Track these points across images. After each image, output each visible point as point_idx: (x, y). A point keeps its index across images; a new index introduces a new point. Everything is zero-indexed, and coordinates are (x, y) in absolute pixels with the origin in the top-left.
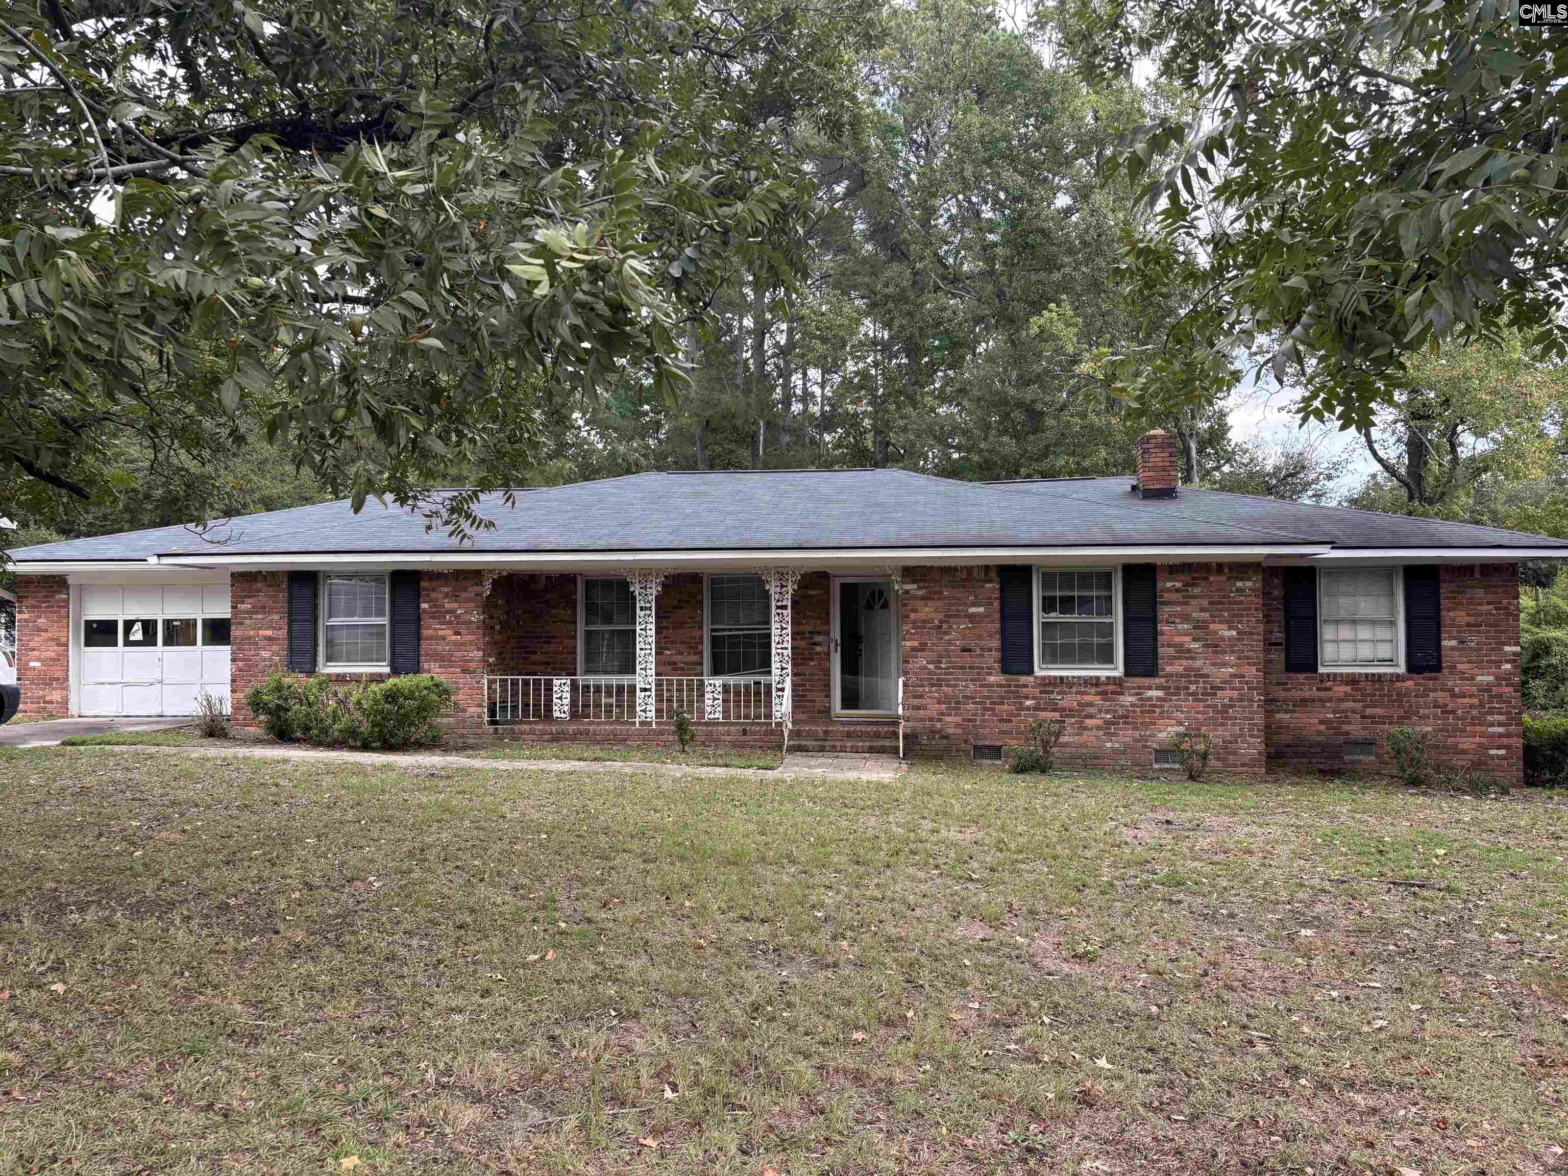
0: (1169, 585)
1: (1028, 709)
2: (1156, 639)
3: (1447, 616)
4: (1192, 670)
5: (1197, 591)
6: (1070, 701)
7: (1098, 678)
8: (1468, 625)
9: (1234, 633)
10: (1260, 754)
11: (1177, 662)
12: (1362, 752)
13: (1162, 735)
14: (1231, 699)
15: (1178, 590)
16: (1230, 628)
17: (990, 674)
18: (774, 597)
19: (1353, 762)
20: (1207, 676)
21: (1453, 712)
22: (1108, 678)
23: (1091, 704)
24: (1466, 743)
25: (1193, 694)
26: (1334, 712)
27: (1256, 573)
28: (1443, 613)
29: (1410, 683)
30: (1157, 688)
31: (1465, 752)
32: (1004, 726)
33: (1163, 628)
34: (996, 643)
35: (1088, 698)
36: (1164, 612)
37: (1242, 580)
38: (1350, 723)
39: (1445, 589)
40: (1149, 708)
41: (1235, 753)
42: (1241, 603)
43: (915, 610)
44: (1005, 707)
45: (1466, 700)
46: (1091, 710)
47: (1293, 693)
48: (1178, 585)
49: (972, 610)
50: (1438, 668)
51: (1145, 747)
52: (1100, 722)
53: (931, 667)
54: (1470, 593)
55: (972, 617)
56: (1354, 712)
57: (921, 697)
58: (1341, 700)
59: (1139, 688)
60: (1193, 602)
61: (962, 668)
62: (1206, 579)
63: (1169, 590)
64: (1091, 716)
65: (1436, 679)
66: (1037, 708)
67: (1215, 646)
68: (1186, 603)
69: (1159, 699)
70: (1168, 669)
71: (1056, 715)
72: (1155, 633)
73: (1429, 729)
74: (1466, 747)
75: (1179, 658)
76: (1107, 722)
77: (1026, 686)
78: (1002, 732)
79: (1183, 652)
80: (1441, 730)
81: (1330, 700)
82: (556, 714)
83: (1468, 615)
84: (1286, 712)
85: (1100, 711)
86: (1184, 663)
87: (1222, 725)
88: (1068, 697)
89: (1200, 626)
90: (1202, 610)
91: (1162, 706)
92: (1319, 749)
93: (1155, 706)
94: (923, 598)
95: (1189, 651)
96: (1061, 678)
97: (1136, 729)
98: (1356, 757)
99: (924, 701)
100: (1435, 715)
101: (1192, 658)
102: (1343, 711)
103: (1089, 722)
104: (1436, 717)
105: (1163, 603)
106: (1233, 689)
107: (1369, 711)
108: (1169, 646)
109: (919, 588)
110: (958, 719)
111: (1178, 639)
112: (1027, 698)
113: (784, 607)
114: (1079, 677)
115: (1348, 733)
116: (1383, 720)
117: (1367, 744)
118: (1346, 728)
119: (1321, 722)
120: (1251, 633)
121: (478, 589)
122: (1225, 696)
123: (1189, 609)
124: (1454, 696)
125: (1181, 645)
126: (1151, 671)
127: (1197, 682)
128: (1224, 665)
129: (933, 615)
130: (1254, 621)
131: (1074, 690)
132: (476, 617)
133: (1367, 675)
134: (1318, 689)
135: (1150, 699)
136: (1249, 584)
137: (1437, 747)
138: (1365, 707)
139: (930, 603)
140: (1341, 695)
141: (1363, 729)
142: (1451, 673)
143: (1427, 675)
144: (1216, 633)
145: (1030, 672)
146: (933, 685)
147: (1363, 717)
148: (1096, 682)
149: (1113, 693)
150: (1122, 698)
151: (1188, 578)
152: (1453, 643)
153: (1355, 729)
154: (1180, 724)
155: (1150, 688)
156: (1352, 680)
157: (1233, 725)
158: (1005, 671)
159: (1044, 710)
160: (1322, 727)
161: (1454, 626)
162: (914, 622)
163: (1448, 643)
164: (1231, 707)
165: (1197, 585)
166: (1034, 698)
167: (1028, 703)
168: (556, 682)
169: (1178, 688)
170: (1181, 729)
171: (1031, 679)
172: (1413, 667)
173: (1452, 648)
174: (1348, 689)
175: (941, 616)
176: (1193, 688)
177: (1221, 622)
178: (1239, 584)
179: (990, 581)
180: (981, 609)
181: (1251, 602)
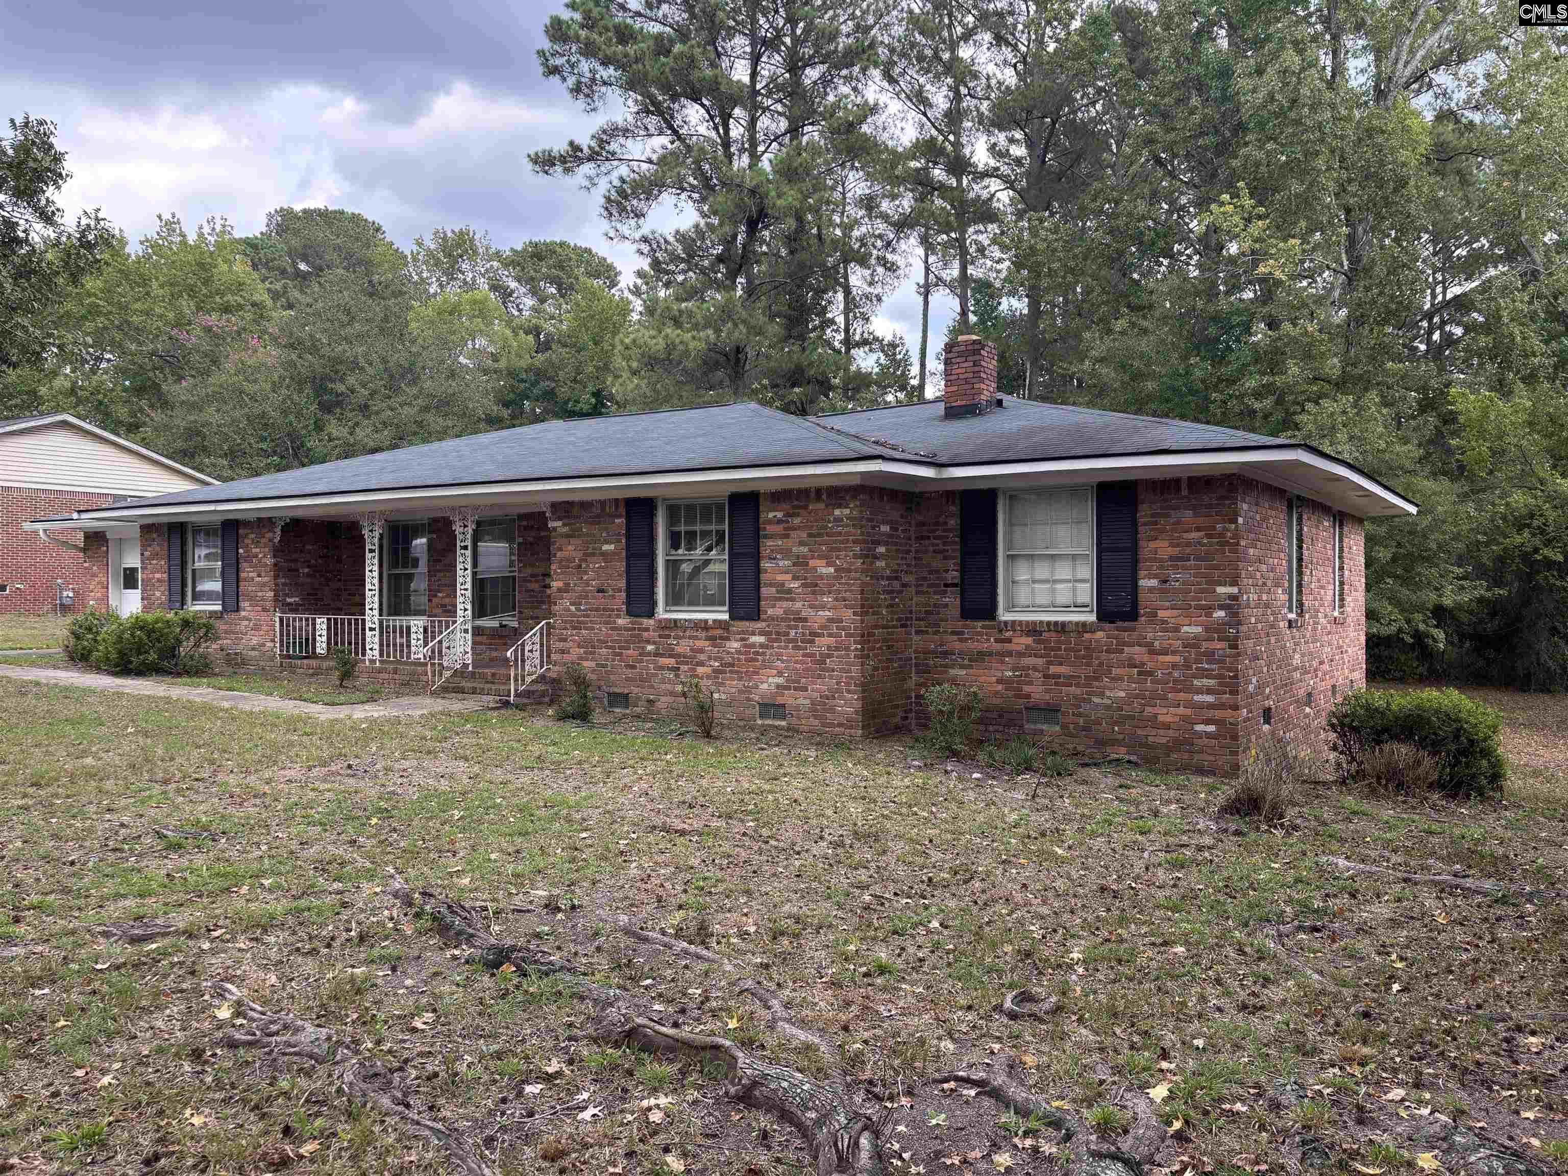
0: (771, 515)
1: (649, 654)
2: (758, 578)
3: (1147, 548)
4: (794, 613)
5: (797, 521)
6: (683, 647)
7: (706, 621)
8: (1171, 558)
9: (832, 570)
10: (857, 712)
11: (778, 604)
12: (1047, 721)
13: (765, 686)
14: (829, 648)
15: (779, 522)
16: (828, 565)
17: (619, 616)
18: (460, 537)
19: (1036, 733)
20: (805, 620)
21: (1150, 673)
22: (715, 621)
23: (701, 651)
24: (1166, 715)
25: (794, 641)
26: (1014, 669)
27: (854, 497)
28: (1142, 543)
29: (1100, 635)
30: (760, 634)
31: (1167, 726)
32: (630, 673)
33: (765, 564)
34: (623, 584)
35: (700, 644)
36: (768, 545)
37: (840, 506)
38: (1030, 683)
39: (1144, 513)
40: (751, 654)
41: (832, 710)
42: (840, 534)
43: (561, 549)
44: (630, 652)
45: (1169, 658)
46: (702, 657)
47: (970, 644)
48: (780, 515)
49: (606, 547)
50: (1133, 615)
51: (748, 699)
52: (708, 670)
53: (573, 608)
54: (1175, 515)
55: (604, 554)
56: (1035, 669)
57: (565, 640)
58: (1020, 654)
59: (743, 632)
60: (794, 534)
61: (597, 610)
62: (805, 507)
63: (770, 522)
64: (702, 664)
65: (1133, 629)
66: (657, 654)
67: (813, 586)
68: (787, 536)
69: (762, 646)
70: (770, 612)
71: (671, 662)
72: (758, 571)
73: (1123, 694)
74: (1168, 719)
75: (780, 599)
76: (715, 671)
77: (647, 630)
78: (627, 679)
79: (785, 593)
80: (1137, 697)
81: (1010, 654)
82: (318, 650)
83: (1172, 545)
84: (962, 667)
85: (710, 658)
86: (785, 604)
87: (820, 677)
88: (683, 642)
89: (800, 562)
90: (802, 544)
91: (764, 654)
92: (995, 715)
93: (757, 653)
94: (568, 536)
95: (790, 591)
96: (675, 621)
97: (740, 679)
98: (1039, 726)
99: (567, 645)
100: (1130, 677)
101: (792, 600)
102: (1023, 669)
103: (700, 670)
104: (1131, 679)
105: (765, 537)
106: (830, 635)
107: (1053, 669)
108: (771, 585)
109: (564, 525)
110: (593, 664)
111: (780, 577)
112: (648, 642)
113: (466, 548)
114: (690, 621)
115: (1028, 696)
116: (1069, 681)
117: (1050, 711)
118: (1027, 689)
119: (999, 681)
120: (849, 571)
121: (270, 535)
122: (824, 642)
123: (789, 543)
124: (1153, 652)
125: (783, 585)
126: (755, 614)
127: (796, 627)
128: (823, 607)
129: (574, 554)
130: (849, 558)
131: (688, 634)
132: (269, 561)
133: (1049, 623)
134: (997, 641)
135: (753, 645)
136: (847, 511)
137: (1132, 718)
138: (1050, 663)
139: (572, 541)
140: (1021, 648)
141: (1047, 691)
142: (1151, 622)
143: (1120, 624)
144: (815, 568)
145: (651, 614)
146: (574, 628)
147: (1046, 676)
148: (703, 626)
149: (722, 638)
150: (728, 644)
151: (786, 506)
152: (1153, 583)
153: (1037, 691)
154: (780, 674)
155: (753, 634)
156: (1033, 630)
157: (831, 677)
158: (629, 613)
159: (662, 655)
160: (1000, 687)
161: (1155, 560)
162: (561, 561)
163: (1146, 583)
164: (829, 656)
165: (798, 515)
166: (654, 643)
167: (650, 648)
168: (318, 621)
169: (778, 633)
170: (780, 680)
171: (651, 622)
172: (1105, 615)
173: (1151, 590)
174: (1029, 640)
175: (580, 554)
176: (792, 633)
177: (820, 557)
178: (837, 512)
179: (620, 516)
180: (612, 547)
181: (849, 534)
